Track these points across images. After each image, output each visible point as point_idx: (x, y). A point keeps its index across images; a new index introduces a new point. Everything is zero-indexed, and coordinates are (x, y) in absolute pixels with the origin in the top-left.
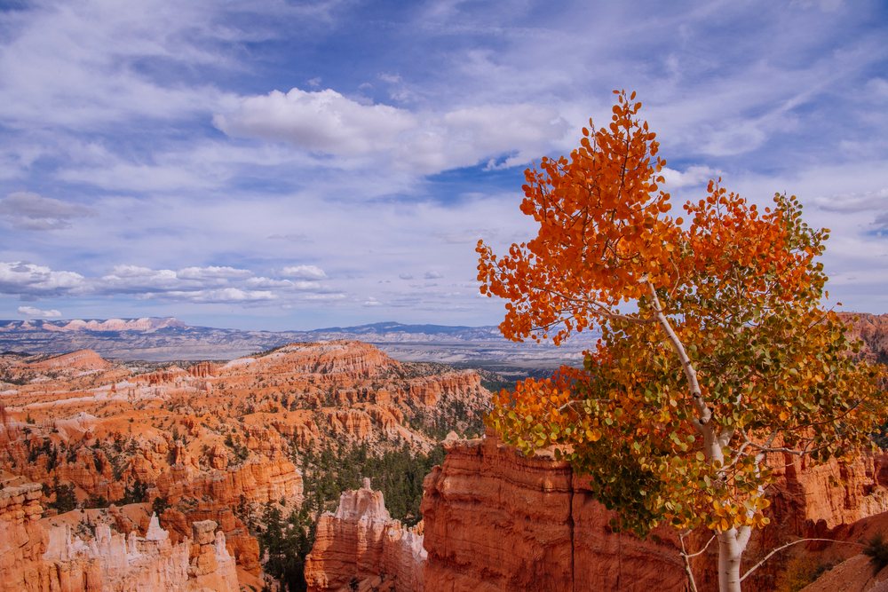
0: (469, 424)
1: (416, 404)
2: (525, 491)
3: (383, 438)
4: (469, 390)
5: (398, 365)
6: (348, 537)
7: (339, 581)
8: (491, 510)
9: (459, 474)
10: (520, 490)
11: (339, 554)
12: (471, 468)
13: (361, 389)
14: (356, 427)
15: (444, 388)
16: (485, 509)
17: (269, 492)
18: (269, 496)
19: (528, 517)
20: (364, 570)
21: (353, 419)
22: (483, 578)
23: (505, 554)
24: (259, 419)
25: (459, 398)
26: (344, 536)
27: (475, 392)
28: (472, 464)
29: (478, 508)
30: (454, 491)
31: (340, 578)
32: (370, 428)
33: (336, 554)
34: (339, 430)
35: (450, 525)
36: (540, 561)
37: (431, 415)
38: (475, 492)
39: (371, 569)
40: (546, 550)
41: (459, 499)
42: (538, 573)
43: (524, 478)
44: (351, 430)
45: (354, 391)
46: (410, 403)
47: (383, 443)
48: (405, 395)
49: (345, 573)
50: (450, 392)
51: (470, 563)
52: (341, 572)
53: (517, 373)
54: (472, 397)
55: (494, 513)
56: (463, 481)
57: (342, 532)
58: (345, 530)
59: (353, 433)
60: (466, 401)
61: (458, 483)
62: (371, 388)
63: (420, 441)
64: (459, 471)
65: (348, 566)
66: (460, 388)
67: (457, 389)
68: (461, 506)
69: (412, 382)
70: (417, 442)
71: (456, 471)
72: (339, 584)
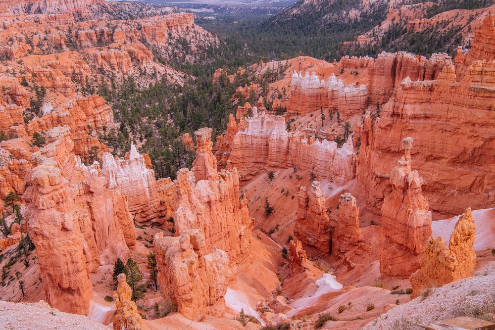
0: (195, 57)
1: (149, 42)
2: (474, 110)
3: (143, 73)
4: (187, 28)
5: (107, 5)
6: (258, 147)
7: (251, 175)
8: (439, 122)
9: (415, 102)
10: (471, 110)
11: (251, 158)
12: (424, 98)
13: (97, 29)
14: (119, 64)
15: (168, 27)
16: (435, 122)
17: (95, 121)
18: (95, 124)
19: (473, 125)
20: (275, 166)
21: (116, 58)
22: (427, 160)
23: (448, 146)
24: (34, 61)
25: (182, 36)
26: (255, 146)
27: (192, 30)
28: (426, 96)
29: (429, 121)
30: (413, 113)
31: (252, 173)
32: (131, 65)
33: (248, 159)
34: (107, 67)
35: (403, 133)
36: (479, 148)
37: (163, 51)
38: (427, 112)
39: (280, 165)
40: (485, 142)
41: (415, 117)
42: (475, 154)
43: (475, 103)
44: (116, 67)
45: (92, 31)
46: (143, 41)
47: (143, 76)
48: (138, 34)
49: (256, 170)
50: (174, 30)
51: (418, 153)
52: (253, 169)
53: (204, 10)
54: (191, 34)
55: (442, 124)
56: (417, 106)
57: (252, 144)
58: (255, 143)
59: (117, 70)
60: (188, 38)
61: (415, 108)
62: (107, 28)
63: (171, 73)
64: (415, 100)
65: (258, 165)
66: (181, 26)
67: (179, 27)
68: (416, 121)
69: (142, 22)
70: (169, 75)
71: (413, 101)
72: (251, 177)
